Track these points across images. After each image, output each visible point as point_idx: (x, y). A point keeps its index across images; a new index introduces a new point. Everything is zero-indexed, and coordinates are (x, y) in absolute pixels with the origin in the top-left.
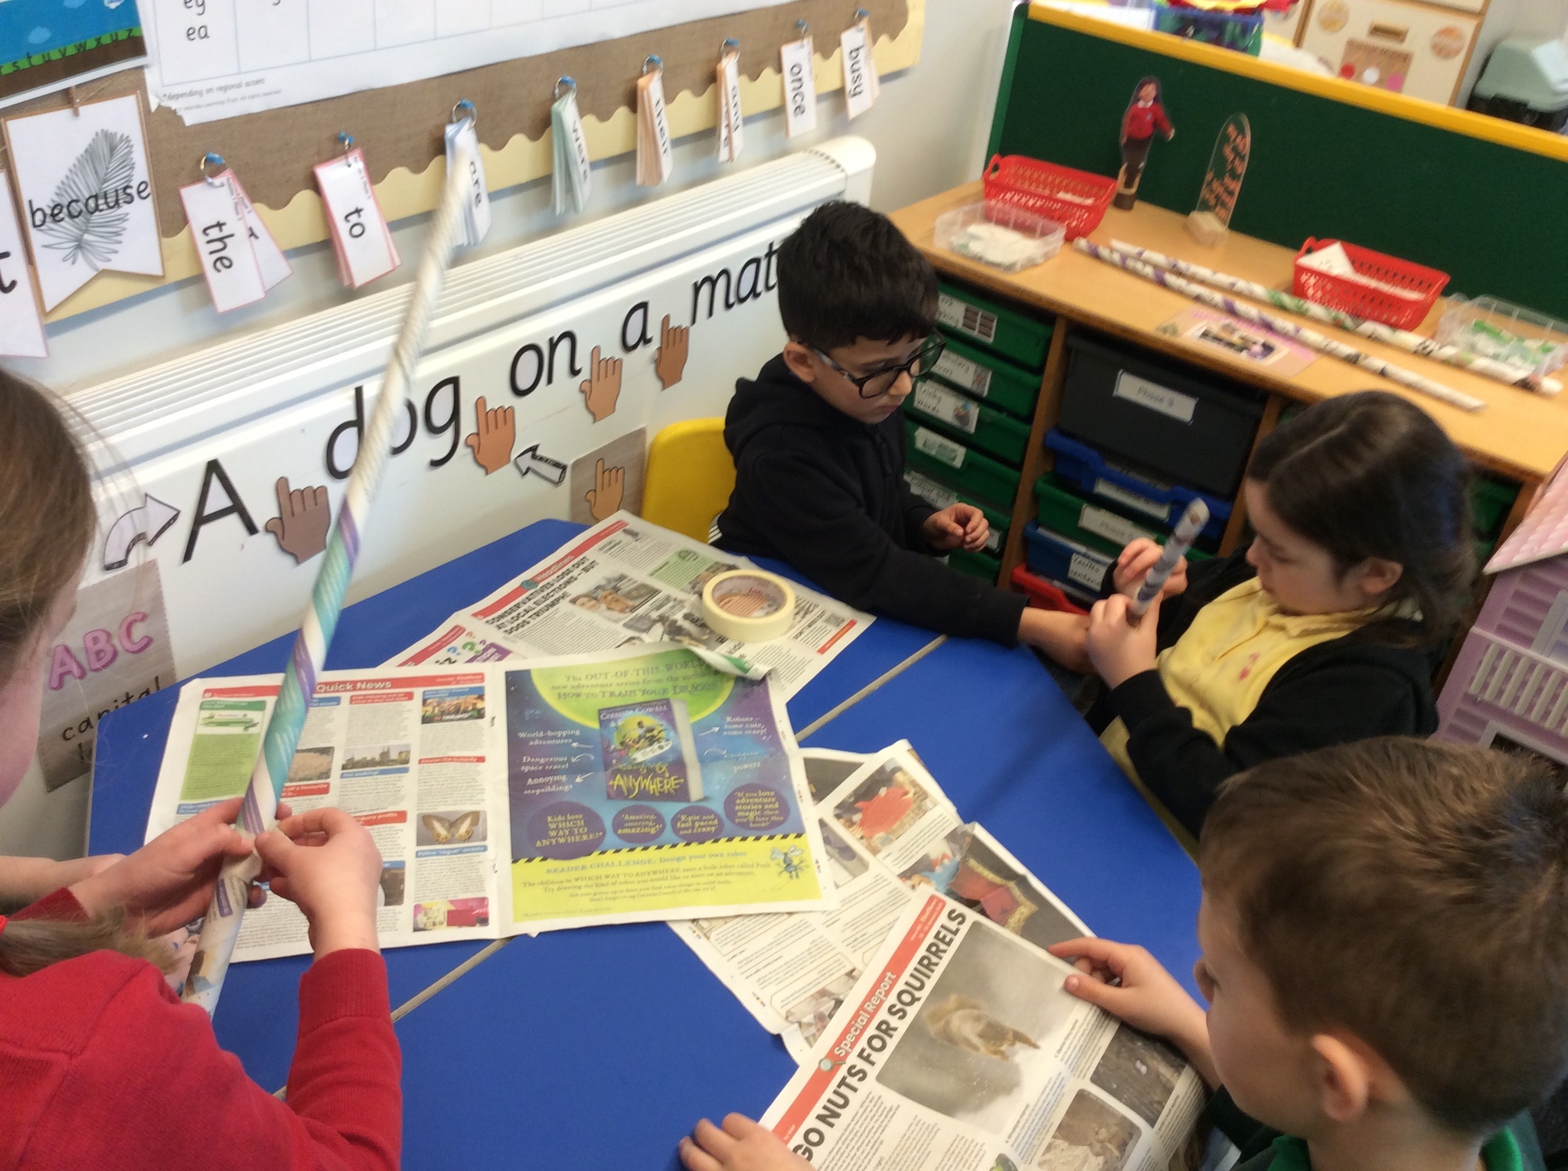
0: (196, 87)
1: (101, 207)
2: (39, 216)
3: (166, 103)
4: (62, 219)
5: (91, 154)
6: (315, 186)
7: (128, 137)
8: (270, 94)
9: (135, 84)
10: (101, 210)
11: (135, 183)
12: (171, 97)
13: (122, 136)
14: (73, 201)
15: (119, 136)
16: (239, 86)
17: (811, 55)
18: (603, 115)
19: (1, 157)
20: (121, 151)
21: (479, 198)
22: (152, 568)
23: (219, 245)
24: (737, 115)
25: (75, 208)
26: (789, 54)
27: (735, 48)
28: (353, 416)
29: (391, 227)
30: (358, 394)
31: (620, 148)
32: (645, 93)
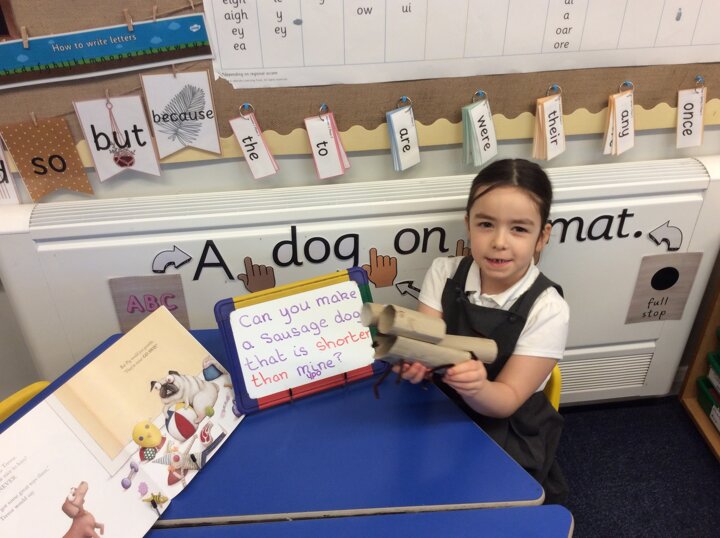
0: (239, 72)
1: (187, 119)
2: (157, 118)
3: (224, 77)
4: (168, 121)
5: (182, 95)
6: (304, 126)
7: (202, 89)
8: (280, 80)
9: (208, 67)
11: (205, 111)
12: (226, 75)
13: (199, 88)
14: (173, 114)
15: (197, 89)
16: (263, 74)
17: (704, 99)
18: (511, 115)
19: (139, 90)
20: (198, 95)
21: (407, 148)
22: (177, 277)
23: (251, 148)
24: (625, 128)
25: (174, 117)
26: (685, 96)
27: (631, 88)
28: (290, 239)
29: (350, 154)
30: (294, 229)
31: (524, 135)
32: (540, 107)
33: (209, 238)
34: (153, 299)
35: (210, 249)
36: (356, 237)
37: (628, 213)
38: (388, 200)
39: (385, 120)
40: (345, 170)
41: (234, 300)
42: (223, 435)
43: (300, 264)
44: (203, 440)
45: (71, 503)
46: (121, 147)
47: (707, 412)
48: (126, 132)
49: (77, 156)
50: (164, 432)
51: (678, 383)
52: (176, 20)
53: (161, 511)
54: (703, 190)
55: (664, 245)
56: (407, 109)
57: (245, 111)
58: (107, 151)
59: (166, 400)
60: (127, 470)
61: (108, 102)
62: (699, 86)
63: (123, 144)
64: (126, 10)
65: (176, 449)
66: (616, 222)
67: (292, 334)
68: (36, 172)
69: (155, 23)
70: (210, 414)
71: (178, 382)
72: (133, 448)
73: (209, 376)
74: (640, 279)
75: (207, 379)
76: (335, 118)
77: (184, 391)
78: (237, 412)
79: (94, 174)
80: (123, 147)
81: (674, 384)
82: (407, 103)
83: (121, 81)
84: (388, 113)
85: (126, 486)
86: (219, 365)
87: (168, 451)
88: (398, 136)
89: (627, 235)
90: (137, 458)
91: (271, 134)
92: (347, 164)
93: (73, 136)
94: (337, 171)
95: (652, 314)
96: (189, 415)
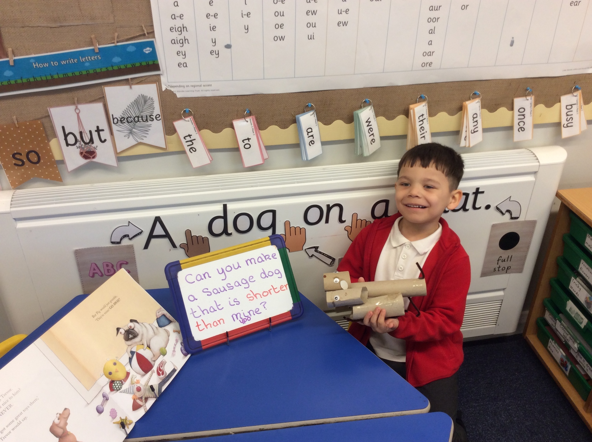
0: (182, 84)
1: (140, 121)
2: (116, 120)
3: (169, 88)
4: (125, 123)
5: (136, 102)
6: (232, 126)
7: (152, 98)
8: (214, 90)
9: (157, 80)
10: (141, 122)
11: (154, 114)
13: (150, 97)
14: (129, 117)
15: (148, 98)
16: (201, 86)
17: (533, 104)
18: (390, 117)
19: (102, 99)
20: (149, 102)
21: (312, 142)
22: (131, 247)
23: (191, 143)
24: (476, 126)
25: (129, 120)
26: (519, 102)
27: (479, 96)
28: (222, 215)
29: (268, 148)
30: (225, 206)
31: (399, 133)
32: (411, 111)
33: (157, 215)
34: (110, 265)
35: (158, 224)
36: (274, 212)
37: (480, 190)
38: (298, 182)
39: (295, 121)
40: (264, 160)
41: (181, 262)
42: (174, 370)
43: (231, 234)
44: (159, 374)
45: (57, 425)
46: (86, 143)
47: (545, 344)
48: (90, 132)
49: (50, 151)
50: (128, 368)
51: (522, 324)
52: (133, 44)
53: (128, 431)
54: (535, 173)
55: (507, 215)
56: (312, 113)
57: (186, 114)
58: (75, 146)
59: (129, 343)
60: (100, 399)
61: (77, 108)
62: (529, 95)
63: (88, 141)
64: (93, 36)
65: (138, 382)
66: (471, 198)
67: (227, 288)
68: (15, 164)
69: (116, 46)
70: (164, 354)
71: (138, 328)
72: (105, 381)
73: (161, 324)
74: (490, 242)
75: (160, 326)
76: (256, 120)
77: (142, 335)
78: (185, 352)
79: (63, 165)
80: (88, 143)
81: (519, 325)
82: (312, 108)
83: (87, 91)
84: (297, 116)
85: (100, 411)
86: (168, 315)
87: (132, 383)
88: (305, 134)
89: (480, 208)
90: (107, 389)
91: (206, 132)
92: (266, 156)
93: (47, 135)
94: (258, 161)
95: (500, 269)
96: (147, 354)
